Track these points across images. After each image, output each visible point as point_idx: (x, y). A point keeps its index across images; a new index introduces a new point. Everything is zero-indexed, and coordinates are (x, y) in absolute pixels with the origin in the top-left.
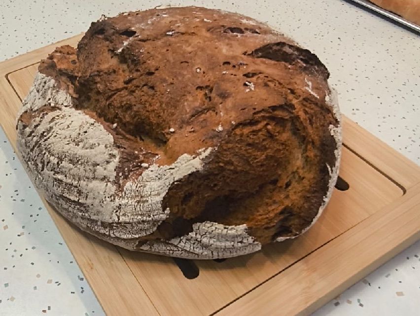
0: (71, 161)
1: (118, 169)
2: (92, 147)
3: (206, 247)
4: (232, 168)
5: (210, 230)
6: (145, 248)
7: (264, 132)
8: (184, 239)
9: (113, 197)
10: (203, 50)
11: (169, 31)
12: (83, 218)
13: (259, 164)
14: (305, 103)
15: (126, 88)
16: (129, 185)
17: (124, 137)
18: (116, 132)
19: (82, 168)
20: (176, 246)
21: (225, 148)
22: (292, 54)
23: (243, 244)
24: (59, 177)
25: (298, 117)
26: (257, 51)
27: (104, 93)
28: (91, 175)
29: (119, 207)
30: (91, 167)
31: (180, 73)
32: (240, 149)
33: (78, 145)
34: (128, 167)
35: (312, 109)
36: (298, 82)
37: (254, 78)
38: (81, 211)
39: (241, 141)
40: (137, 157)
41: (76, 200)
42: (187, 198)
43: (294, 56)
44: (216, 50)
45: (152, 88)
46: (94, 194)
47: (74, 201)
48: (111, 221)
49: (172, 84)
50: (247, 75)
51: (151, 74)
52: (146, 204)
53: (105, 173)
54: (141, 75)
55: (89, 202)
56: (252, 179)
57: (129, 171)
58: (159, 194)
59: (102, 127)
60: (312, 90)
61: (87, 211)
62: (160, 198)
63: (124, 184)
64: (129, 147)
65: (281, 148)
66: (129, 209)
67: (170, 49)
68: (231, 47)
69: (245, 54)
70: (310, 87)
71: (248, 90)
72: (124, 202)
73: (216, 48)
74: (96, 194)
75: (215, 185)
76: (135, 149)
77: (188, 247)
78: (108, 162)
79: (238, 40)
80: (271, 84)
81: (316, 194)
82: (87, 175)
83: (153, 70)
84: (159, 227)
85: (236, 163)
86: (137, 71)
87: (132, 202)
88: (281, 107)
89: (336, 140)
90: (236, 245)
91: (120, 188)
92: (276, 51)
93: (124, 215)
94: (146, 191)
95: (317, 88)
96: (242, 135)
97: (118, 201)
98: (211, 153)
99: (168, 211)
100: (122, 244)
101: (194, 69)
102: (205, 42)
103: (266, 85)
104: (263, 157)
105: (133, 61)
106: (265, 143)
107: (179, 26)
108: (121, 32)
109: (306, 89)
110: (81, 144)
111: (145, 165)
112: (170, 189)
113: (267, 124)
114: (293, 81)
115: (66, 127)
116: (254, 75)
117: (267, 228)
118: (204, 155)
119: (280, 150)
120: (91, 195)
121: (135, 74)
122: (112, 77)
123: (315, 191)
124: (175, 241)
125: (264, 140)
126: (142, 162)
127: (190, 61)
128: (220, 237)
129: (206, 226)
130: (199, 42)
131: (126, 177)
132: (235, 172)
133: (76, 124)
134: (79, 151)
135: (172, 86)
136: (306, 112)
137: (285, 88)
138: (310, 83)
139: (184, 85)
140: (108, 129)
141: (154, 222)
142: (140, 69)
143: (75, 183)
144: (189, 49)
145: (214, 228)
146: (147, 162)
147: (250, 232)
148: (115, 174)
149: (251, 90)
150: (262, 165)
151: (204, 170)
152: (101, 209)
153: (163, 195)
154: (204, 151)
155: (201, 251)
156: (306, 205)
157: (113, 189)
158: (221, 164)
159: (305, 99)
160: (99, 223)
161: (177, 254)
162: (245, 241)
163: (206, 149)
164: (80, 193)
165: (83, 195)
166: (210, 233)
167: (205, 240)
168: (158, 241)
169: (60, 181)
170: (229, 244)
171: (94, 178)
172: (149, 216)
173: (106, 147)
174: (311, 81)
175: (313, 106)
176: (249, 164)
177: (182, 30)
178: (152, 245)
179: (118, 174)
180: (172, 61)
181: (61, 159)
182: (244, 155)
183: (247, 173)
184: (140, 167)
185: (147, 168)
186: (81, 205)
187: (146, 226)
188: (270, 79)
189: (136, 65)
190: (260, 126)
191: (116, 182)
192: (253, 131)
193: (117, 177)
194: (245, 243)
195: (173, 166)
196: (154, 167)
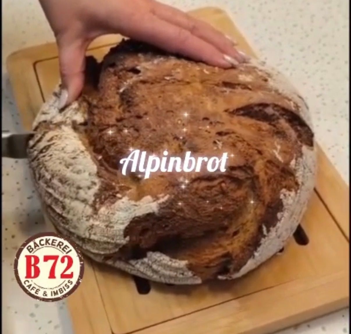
0: (61, 181)
1: (97, 195)
2: (78, 172)
3: (155, 272)
4: (182, 215)
5: (159, 259)
6: (110, 262)
7: (218, 188)
8: (140, 261)
9: (89, 217)
10: (189, 102)
11: (168, 75)
12: (64, 228)
13: (207, 214)
14: (268, 165)
15: (116, 126)
16: (103, 210)
17: (106, 169)
18: (100, 164)
19: (68, 188)
20: (133, 266)
21: (180, 197)
22: (274, 115)
23: (184, 277)
24: (51, 191)
25: (257, 177)
26: (238, 110)
27: (98, 126)
28: (74, 196)
29: (92, 227)
30: (75, 189)
31: (163, 121)
32: (193, 200)
33: (68, 168)
34: (105, 195)
35: (273, 171)
36: (268, 144)
37: (225, 138)
38: (63, 223)
39: (196, 193)
40: (113, 188)
41: (60, 213)
42: (144, 231)
43: (275, 117)
44: (201, 105)
45: (137, 130)
46: (74, 212)
47: (58, 214)
48: (84, 236)
49: (154, 130)
50: (220, 134)
51: (139, 117)
52: (112, 229)
53: (86, 196)
54: (131, 117)
55: (69, 217)
56: (199, 226)
57: (106, 199)
58: (123, 224)
59: (89, 157)
60: (279, 154)
61: (68, 224)
62: (123, 227)
63: (100, 208)
64: (108, 178)
65: (231, 203)
66: (98, 231)
67: (162, 95)
68: (216, 103)
69: (226, 111)
70: (278, 151)
71: (215, 148)
72: (97, 223)
73: (202, 103)
74: (76, 212)
75: (166, 226)
76: (113, 181)
77: (142, 269)
78: (89, 188)
79: (224, 97)
80: (239, 145)
81: (250, 248)
82: (71, 195)
83: (141, 114)
84: (120, 249)
85: (186, 211)
86: (129, 112)
87: (102, 225)
88: (240, 168)
89: (284, 203)
90: (178, 275)
91: (96, 211)
92: (256, 112)
93: (95, 234)
94: (114, 218)
95: (285, 152)
96: (197, 189)
97: (91, 221)
98: (169, 199)
99: (128, 238)
100: (92, 256)
101: (176, 120)
102: (194, 94)
103: (234, 145)
104: (213, 209)
105: (128, 102)
106: (217, 198)
107: (178, 73)
108: (129, 69)
109: (273, 152)
110: (71, 168)
111: (119, 195)
112: (131, 222)
113: (223, 182)
114: (262, 143)
115: (61, 149)
116: (226, 134)
117: (207, 267)
118: (162, 200)
119: (230, 205)
120: (71, 212)
121: (127, 115)
122: (107, 112)
123: (249, 245)
124: (133, 262)
125: (216, 195)
126: (117, 193)
127: (174, 111)
128: (166, 267)
129: (157, 256)
130: (189, 94)
131: (102, 203)
132: (184, 218)
133: (69, 149)
134: (68, 173)
135: (154, 132)
136: (266, 173)
137: (253, 149)
138: (279, 147)
139: (164, 134)
140: (95, 159)
141: (117, 245)
142: (131, 110)
143: (61, 199)
144: (178, 99)
145: (162, 258)
146: (121, 194)
147: (190, 267)
148: (93, 199)
149: (218, 148)
150: (209, 216)
151: (159, 213)
152: (78, 225)
153: (126, 225)
154: (163, 197)
155: (152, 274)
156: (241, 255)
157: (89, 211)
158: (174, 211)
159: (270, 162)
160: (75, 236)
161: (134, 273)
162: (186, 273)
163: (166, 195)
164: (64, 208)
165: (66, 211)
166: (159, 262)
167: (155, 267)
168: (120, 259)
169: (51, 195)
170: (173, 274)
171: (77, 199)
172: (113, 239)
173: (90, 174)
174: (281, 144)
175: (274, 169)
176: (198, 214)
177: (179, 77)
178: (115, 262)
179: (96, 199)
180: (160, 108)
181: (53, 176)
182: (195, 206)
183: (195, 221)
184: (115, 196)
185: (120, 198)
186: (64, 218)
187: (110, 246)
188: (240, 139)
189: (129, 106)
190: (216, 182)
191: (93, 206)
192: (208, 187)
193: (95, 202)
194: (186, 275)
195: (138, 203)
196: (125, 199)
